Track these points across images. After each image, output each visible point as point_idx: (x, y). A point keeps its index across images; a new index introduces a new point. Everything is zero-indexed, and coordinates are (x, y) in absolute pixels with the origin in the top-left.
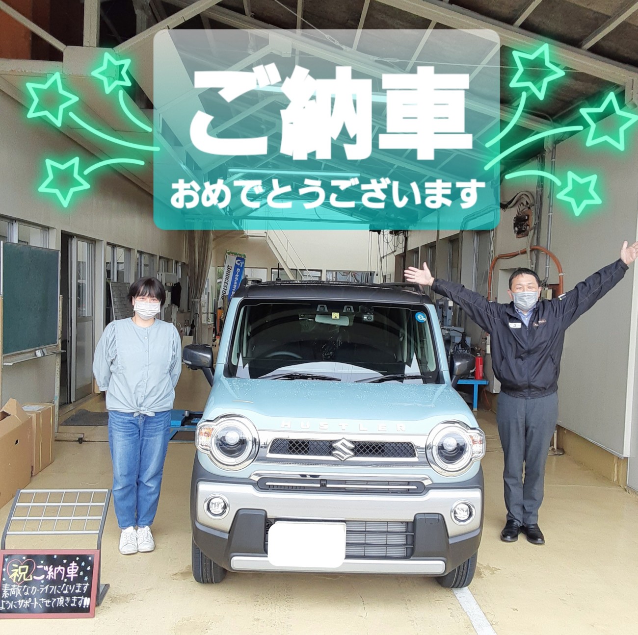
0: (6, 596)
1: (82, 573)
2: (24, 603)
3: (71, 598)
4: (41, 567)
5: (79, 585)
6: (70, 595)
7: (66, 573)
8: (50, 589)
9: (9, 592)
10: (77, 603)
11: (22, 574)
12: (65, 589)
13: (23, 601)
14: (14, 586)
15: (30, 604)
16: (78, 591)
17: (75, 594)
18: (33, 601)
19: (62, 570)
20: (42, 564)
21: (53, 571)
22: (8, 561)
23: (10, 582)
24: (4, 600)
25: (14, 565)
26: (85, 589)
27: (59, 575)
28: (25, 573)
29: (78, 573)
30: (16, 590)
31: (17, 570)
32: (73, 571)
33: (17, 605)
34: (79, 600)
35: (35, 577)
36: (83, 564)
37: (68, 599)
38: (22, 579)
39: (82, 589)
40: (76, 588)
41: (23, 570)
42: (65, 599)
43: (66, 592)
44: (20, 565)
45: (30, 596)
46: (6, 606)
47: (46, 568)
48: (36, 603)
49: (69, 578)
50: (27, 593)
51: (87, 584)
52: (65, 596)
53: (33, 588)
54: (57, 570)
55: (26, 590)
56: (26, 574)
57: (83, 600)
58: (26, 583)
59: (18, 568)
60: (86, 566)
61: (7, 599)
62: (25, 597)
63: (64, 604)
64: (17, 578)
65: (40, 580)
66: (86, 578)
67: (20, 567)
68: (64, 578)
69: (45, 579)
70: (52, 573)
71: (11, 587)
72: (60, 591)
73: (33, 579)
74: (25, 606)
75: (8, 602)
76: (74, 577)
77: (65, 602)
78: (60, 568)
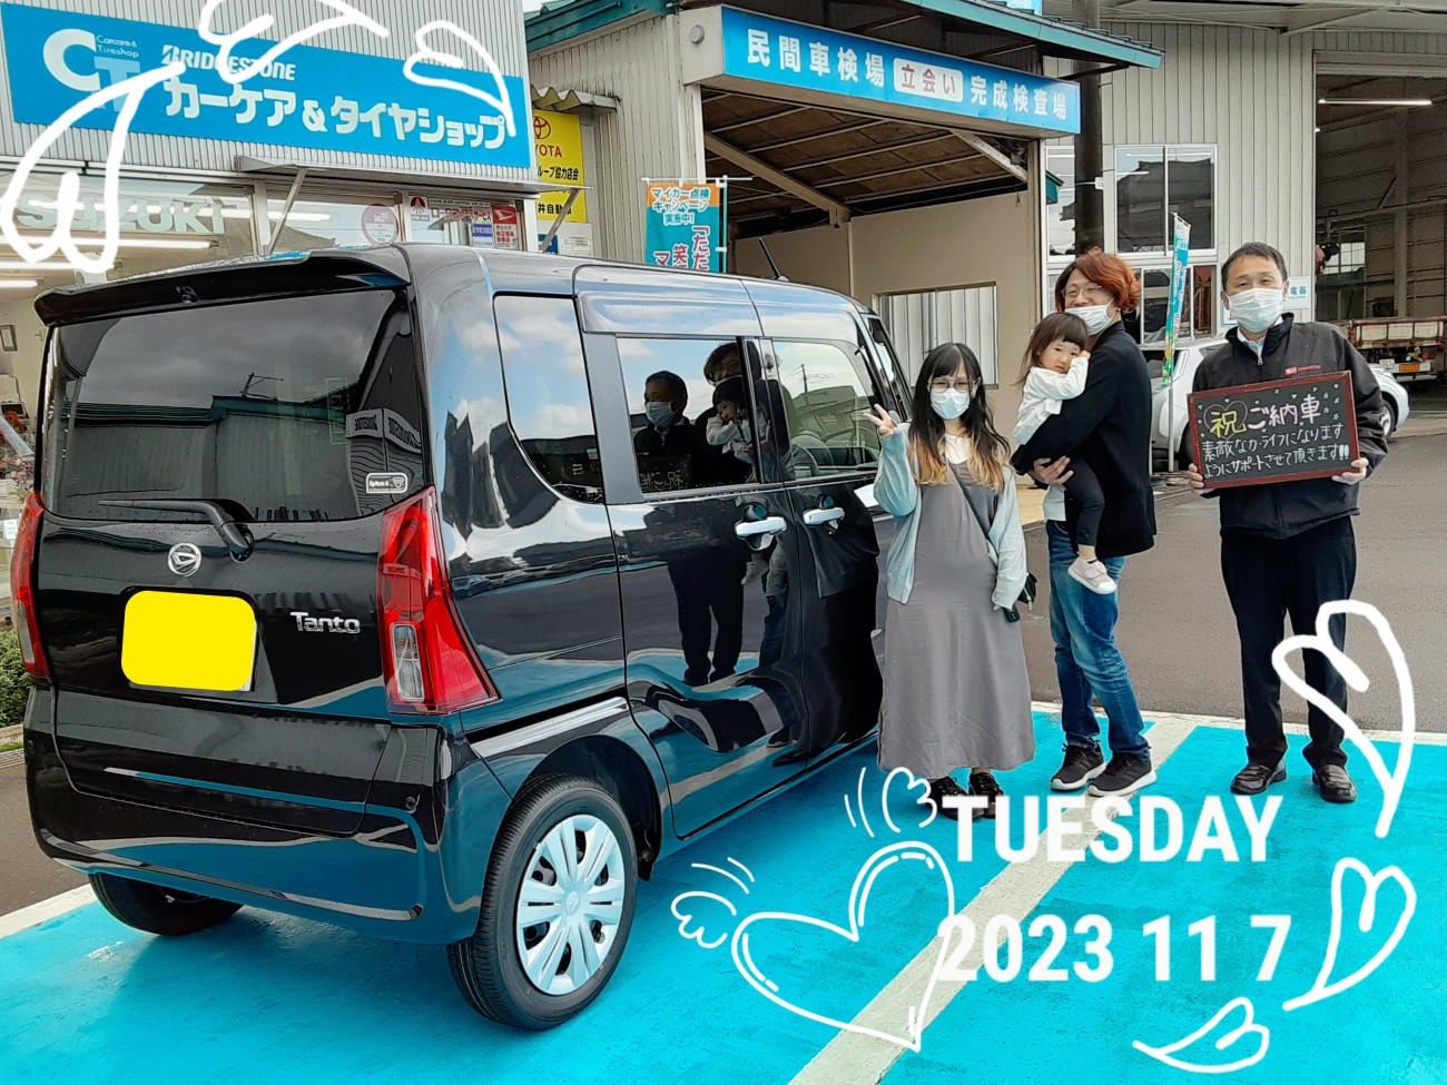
0: (1211, 458)
1: (1326, 410)
2: (1240, 465)
3: (1317, 449)
4: (1258, 409)
5: (1326, 429)
6: (1312, 444)
7: (1300, 414)
8: (1278, 440)
9: (1214, 452)
10: (1327, 454)
11: (1228, 424)
13: (1238, 462)
14: (1220, 442)
15: (1250, 465)
16: (1326, 437)
17: (1322, 443)
18: (1255, 460)
19: (1292, 410)
20: (1258, 406)
21: (1278, 413)
22: (1203, 409)
23: (1214, 439)
25: (1213, 413)
26: (1338, 431)
27: (1289, 417)
28: (1233, 422)
30: (1224, 448)
31: (1220, 420)
32: (1310, 409)
33: (1231, 468)
34: (1330, 450)
35: (1251, 426)
36: (1326, 396)
37: (1311, 451)
38: (1231, 431)
39: (1332, 432)
40: (1324, 434)
42: (1306, 451)
43: (1307, 440)
44: (1222, 412)
45: (1249, 453)
46: (1213, 471)
47: (1265, 411)
48: (1260, 462)
49: (1307, 421)
50: (1242, 450)
53: (1251, 441)
54: (1284, 411)
55: (1240, 447)
57: (1338, 449)
58: (1238, 436)
59: (1220, 416)
61: (1213, 462)
62: (1243, 457)
63: (1306, 458)
64: (1222, 431)
65: (1260, 430)
66: (1336, 417)
67: (1224, 415)
68: (1298, 424)
69: (1267, 426)
70: (1276, 416)
71: (1215, 445)
72: (1295, 438)
73: (1248, 428)
74: (1244, 468)
75: (1215, 466)
76: (1314, 418)
77: (1307, 455)
78: (1288, 407)
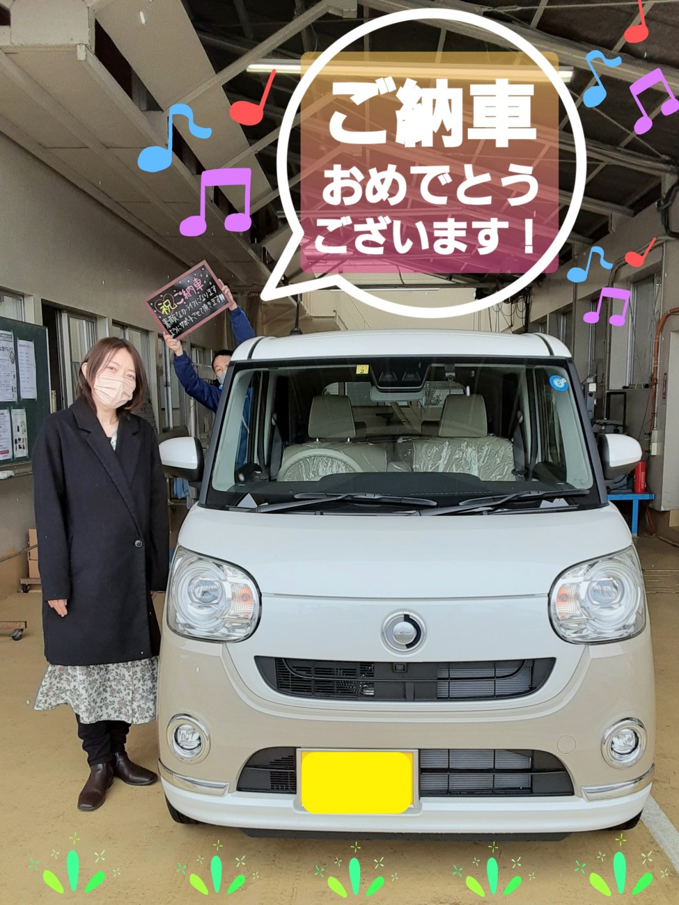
1: (205, 282)
2: (184, 324)
3: (211, 302)
4: (177, 294)
5: (209, 290)
6: (208, 300)
7: (195, 288)
8: (193, 305)
9: (169, 323)
10: (216, 302)
11: (168, 307)
12: (202, 299)
13: (182, 322)
14: (169, 317)
15: (188, 321)
16: (211, 294)
17: (211, 298)
18: (188, 318)
20: (175, 293)
21: (186, 292)
22: (153, 304)
23: (166, 316)
24: (171, 329)
26: (215, 290)
27: (191, 292)
28: (170, 305)
29: (203, 283)
30: (173, 319)
31: (163, 307)
33: (180, 327)
34: (216, 300)
35: (178, 303)
36: (201, 276)
37: (209, 303)
38: (171, 309)
39: (212, 291)
40: (209, 293)
41: (167, 304)
42: (207, 304)
43: (204, 300)
44: (162, 302)
45: (184, 316)
46: (175, 332)
47: (180, 293)
48: (191, 318)
49: (200, 290)
50: (181, 316)
51: (214, 286)
52: (206, 302)
53: (182, 310)
54: (188, 290)
55: (179, 315)
56: (172, 305)
58: (175, 310)
59: (163, 305)
60: (204, 276)
62: (183, 319)
63: (209, 308)
64: (167, 311)
65: (183, 303)
66: (210, 283)
67: (164, 303)
68: (197, 292)
69: (185, 300)
70: (186, 294)
71: (168, 319)
72: (199, 301)
73: (177, 305)
74: (186, 324)
75: (174, 329)
76: (202, 288)
77: (208, 306)
